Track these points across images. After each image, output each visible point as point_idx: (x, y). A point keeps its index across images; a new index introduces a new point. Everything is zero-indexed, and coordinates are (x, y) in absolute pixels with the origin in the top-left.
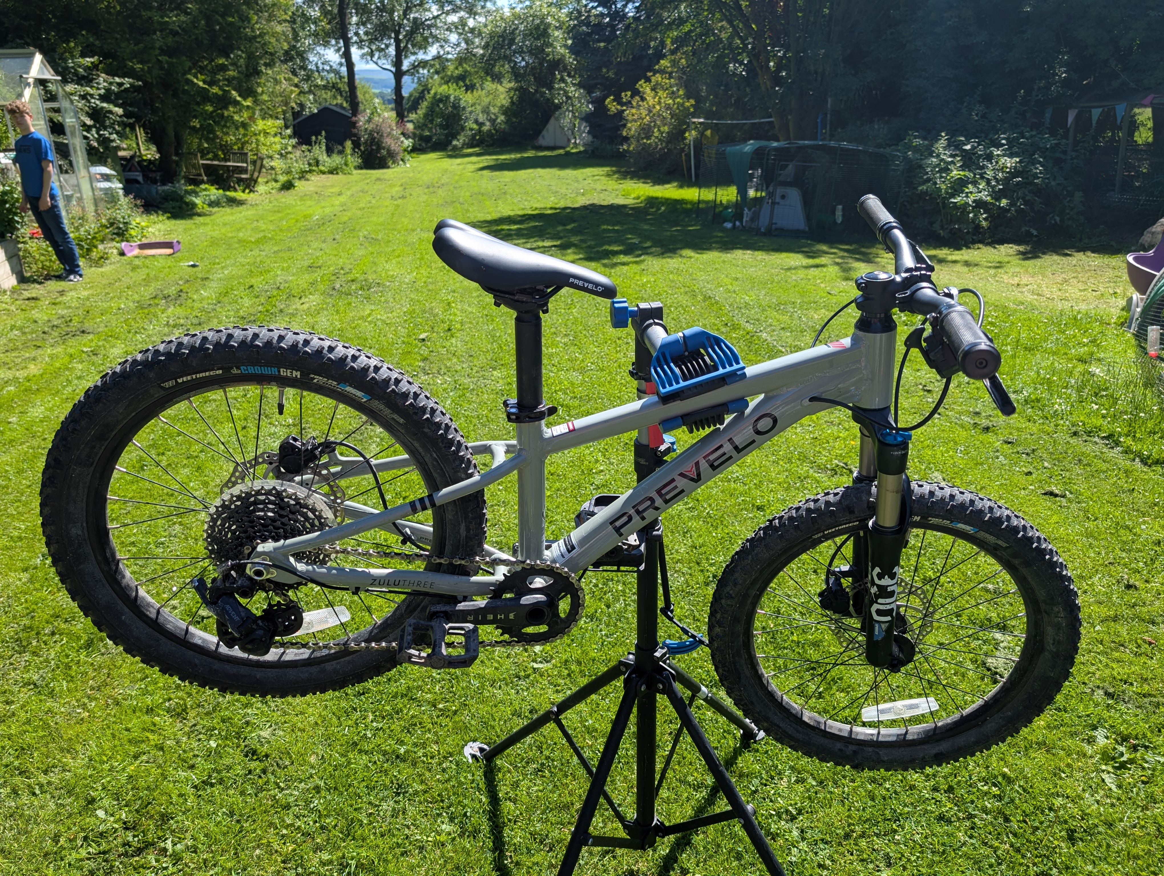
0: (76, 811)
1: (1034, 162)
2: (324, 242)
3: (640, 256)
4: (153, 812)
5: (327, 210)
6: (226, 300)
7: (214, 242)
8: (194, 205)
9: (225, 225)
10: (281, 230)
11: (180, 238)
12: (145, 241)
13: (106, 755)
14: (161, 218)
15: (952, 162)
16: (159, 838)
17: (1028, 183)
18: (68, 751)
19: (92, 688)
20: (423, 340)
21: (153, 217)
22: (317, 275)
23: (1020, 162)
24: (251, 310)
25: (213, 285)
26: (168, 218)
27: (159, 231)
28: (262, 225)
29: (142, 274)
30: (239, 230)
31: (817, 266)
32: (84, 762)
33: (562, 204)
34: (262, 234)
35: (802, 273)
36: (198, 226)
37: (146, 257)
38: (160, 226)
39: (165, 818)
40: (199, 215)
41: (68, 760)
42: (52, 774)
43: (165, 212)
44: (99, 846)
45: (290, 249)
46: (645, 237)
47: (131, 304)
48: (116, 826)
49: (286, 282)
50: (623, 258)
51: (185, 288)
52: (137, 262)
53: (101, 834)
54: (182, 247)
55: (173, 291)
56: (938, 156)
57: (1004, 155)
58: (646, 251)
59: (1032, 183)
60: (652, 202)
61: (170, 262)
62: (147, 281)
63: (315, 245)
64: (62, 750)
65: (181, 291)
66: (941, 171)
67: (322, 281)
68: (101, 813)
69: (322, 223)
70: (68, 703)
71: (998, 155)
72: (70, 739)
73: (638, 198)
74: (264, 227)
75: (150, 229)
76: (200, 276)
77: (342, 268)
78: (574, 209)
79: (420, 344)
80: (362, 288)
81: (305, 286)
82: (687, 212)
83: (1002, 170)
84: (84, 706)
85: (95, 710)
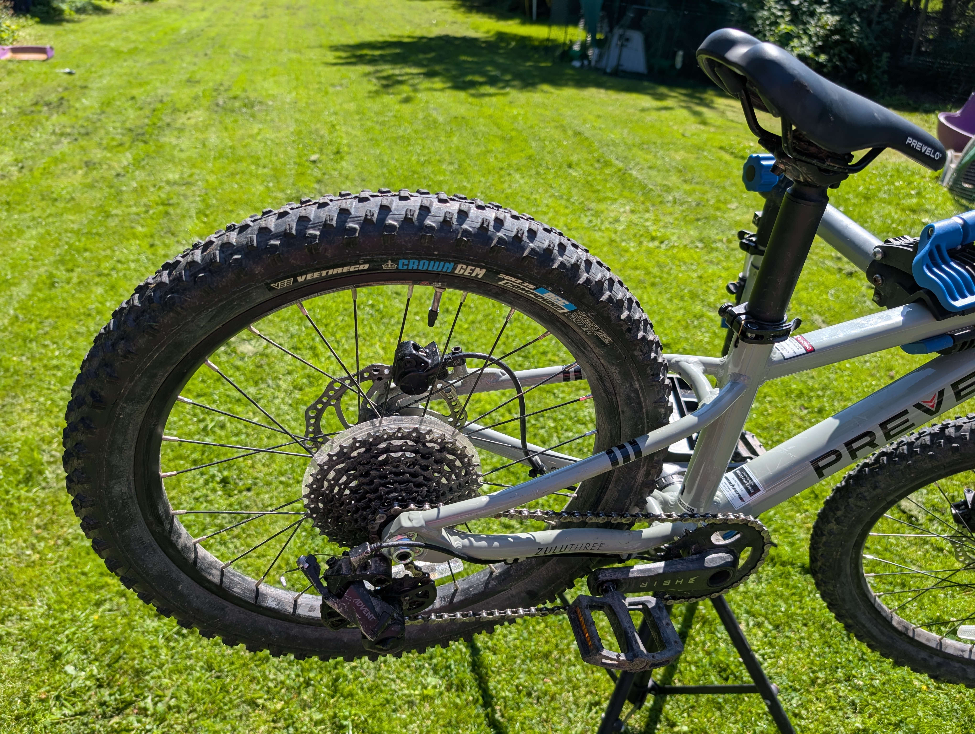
0: (43, 667)
1: (851, 22)
2: (196, 56)
3: (503, 88)
4: (126, 668)
5: (194, 25)
6: (108, 110)
7: (87, 50)
8: (61, 11)
9: (95, 33)
10: (151, 42)
11: (52, 44)
12: (16, 45)
13: (66, 603)
14: (30, 22)
15: (782, 17)
16: (137, 696)
17: (844, 41)
18: (24, 598)
19: (38, 527)
20: (314, 162)
21: (22, 21)
22: (198, 90)
23: (839, 21)
24: (139, 123)
25: (95, 94)
26: (37, 23)
27: (30, 35)
28: (131, 35)
29: (18, 79)
30: (110, 39)
31: (666, 108)
32: (42, 610)
33: (418, 33)
34: (132, 46)
35: (654, 115)
36: (67, 32)
37: (20, 62)
38: (28, 30)
39: (139, 673)
40: (68, 21)
41: (24, 607)
42: (9, 624)
43: (33, 16)
44: (73, 705)
45: (163, 62)
46: (505, 70)
47: (12, 110)
48: (88, 683)
49: (167, 95)
50: (488, 89)
51: (66, 94)
52: (11, 66)
53: (74, 692)
54: (55, 53)
55: (53, 98)
56: (769, 9)
57: (826, 13)
58: (507, 84)
59: (848, 42)
60: (501, 36)
61: (45, 68)
62: (25, 86)
63: (188, 59)
64: (17, 597)
65: (62, 98)
66: (772, 24)
67: (204, 96)
68: (70, 669)
69: (191, 37)
70: (16, 543)
71: (821, 13)
72: (24, 585)
73: (488, 32)
74: (133, 37)
75: (21, 33)
76: (79, 83)
77: (221, 85)
78: (431, 39)
79: (312, 166)
80: (245, 106)
81: (188, 100)
82: (536, 49)
83: (823, 27)
84: (33, 547)
85: (46, 552)
